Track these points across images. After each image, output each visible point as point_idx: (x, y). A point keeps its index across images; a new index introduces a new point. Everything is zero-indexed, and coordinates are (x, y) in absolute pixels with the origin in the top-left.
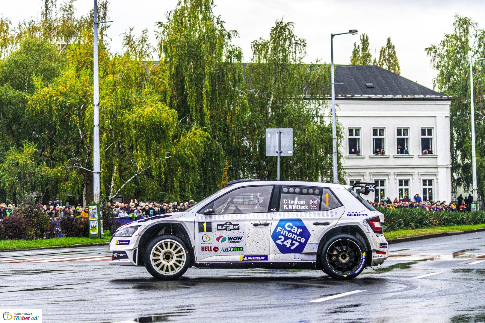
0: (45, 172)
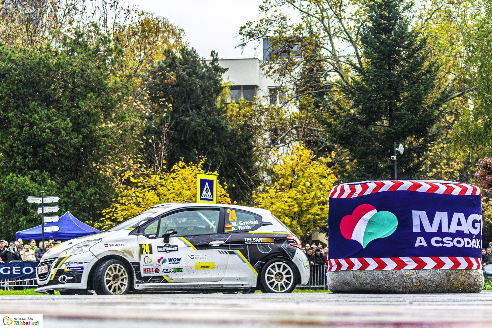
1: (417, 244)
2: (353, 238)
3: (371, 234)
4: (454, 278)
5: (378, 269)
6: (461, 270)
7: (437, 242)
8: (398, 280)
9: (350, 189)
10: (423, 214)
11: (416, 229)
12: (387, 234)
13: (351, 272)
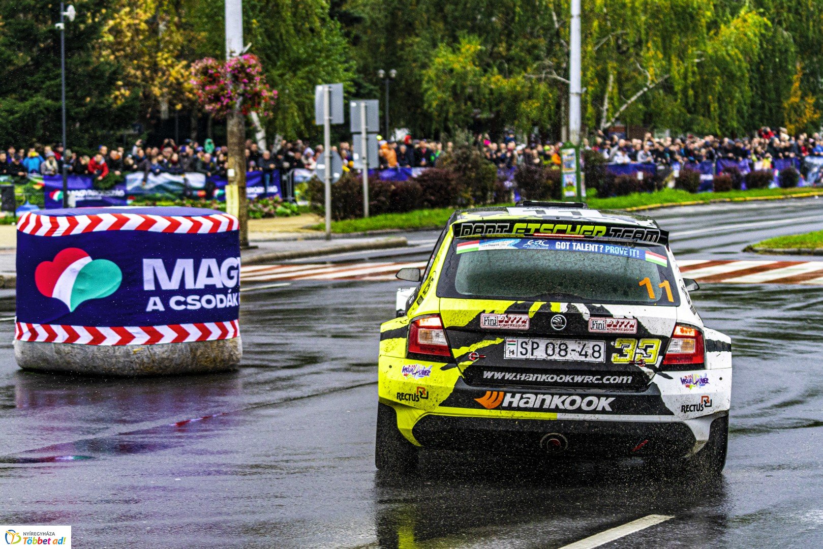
0: (495, 83)
1: (150, 308)
2: (55, 295)
3: (82, 292)
4: (202, 353)
5: (92, 343)
6: (211, 342)
7: (178, 303)
8: (122, 360)
9: (51, 222)
10: (158, 263)
11: (149, 286)
12: (105, 293)
13: (53, 345)
